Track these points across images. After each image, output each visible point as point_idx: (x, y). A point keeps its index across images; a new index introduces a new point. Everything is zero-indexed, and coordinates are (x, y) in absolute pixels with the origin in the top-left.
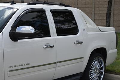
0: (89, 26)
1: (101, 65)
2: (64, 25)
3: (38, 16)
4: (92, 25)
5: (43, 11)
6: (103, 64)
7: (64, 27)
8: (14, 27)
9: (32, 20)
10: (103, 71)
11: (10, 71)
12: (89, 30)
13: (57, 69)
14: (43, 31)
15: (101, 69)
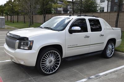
0: (108, 27)
1: (112, 47)
2: (94, 26)
3: (81, 22)
4: (109, 27)
5: (84, 20)
6: (114, 47)
7: (94, 27)
8: (71, 27)
9: (78, 24)
10: (113, 50)
11: (68, 48)
12: (107, 29)
13: (91, 48)
14: (84, 29)
15: (113, 49)
